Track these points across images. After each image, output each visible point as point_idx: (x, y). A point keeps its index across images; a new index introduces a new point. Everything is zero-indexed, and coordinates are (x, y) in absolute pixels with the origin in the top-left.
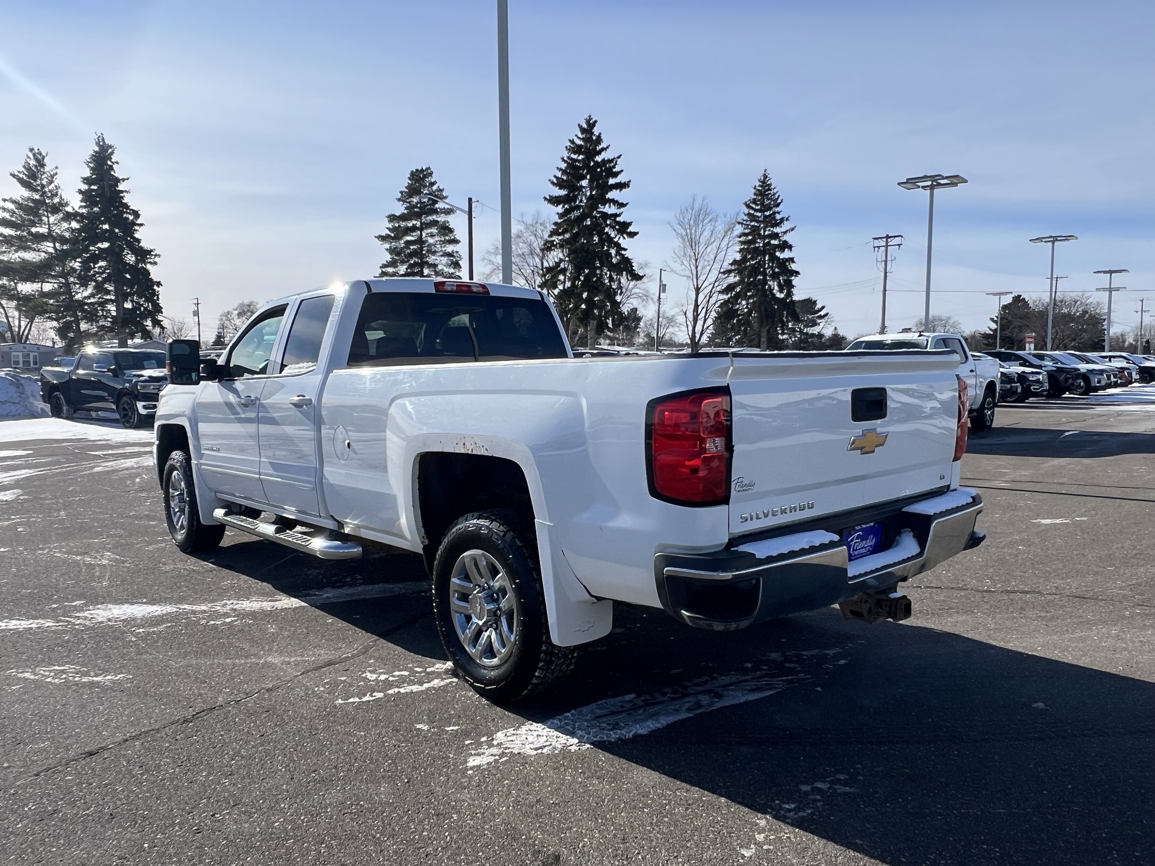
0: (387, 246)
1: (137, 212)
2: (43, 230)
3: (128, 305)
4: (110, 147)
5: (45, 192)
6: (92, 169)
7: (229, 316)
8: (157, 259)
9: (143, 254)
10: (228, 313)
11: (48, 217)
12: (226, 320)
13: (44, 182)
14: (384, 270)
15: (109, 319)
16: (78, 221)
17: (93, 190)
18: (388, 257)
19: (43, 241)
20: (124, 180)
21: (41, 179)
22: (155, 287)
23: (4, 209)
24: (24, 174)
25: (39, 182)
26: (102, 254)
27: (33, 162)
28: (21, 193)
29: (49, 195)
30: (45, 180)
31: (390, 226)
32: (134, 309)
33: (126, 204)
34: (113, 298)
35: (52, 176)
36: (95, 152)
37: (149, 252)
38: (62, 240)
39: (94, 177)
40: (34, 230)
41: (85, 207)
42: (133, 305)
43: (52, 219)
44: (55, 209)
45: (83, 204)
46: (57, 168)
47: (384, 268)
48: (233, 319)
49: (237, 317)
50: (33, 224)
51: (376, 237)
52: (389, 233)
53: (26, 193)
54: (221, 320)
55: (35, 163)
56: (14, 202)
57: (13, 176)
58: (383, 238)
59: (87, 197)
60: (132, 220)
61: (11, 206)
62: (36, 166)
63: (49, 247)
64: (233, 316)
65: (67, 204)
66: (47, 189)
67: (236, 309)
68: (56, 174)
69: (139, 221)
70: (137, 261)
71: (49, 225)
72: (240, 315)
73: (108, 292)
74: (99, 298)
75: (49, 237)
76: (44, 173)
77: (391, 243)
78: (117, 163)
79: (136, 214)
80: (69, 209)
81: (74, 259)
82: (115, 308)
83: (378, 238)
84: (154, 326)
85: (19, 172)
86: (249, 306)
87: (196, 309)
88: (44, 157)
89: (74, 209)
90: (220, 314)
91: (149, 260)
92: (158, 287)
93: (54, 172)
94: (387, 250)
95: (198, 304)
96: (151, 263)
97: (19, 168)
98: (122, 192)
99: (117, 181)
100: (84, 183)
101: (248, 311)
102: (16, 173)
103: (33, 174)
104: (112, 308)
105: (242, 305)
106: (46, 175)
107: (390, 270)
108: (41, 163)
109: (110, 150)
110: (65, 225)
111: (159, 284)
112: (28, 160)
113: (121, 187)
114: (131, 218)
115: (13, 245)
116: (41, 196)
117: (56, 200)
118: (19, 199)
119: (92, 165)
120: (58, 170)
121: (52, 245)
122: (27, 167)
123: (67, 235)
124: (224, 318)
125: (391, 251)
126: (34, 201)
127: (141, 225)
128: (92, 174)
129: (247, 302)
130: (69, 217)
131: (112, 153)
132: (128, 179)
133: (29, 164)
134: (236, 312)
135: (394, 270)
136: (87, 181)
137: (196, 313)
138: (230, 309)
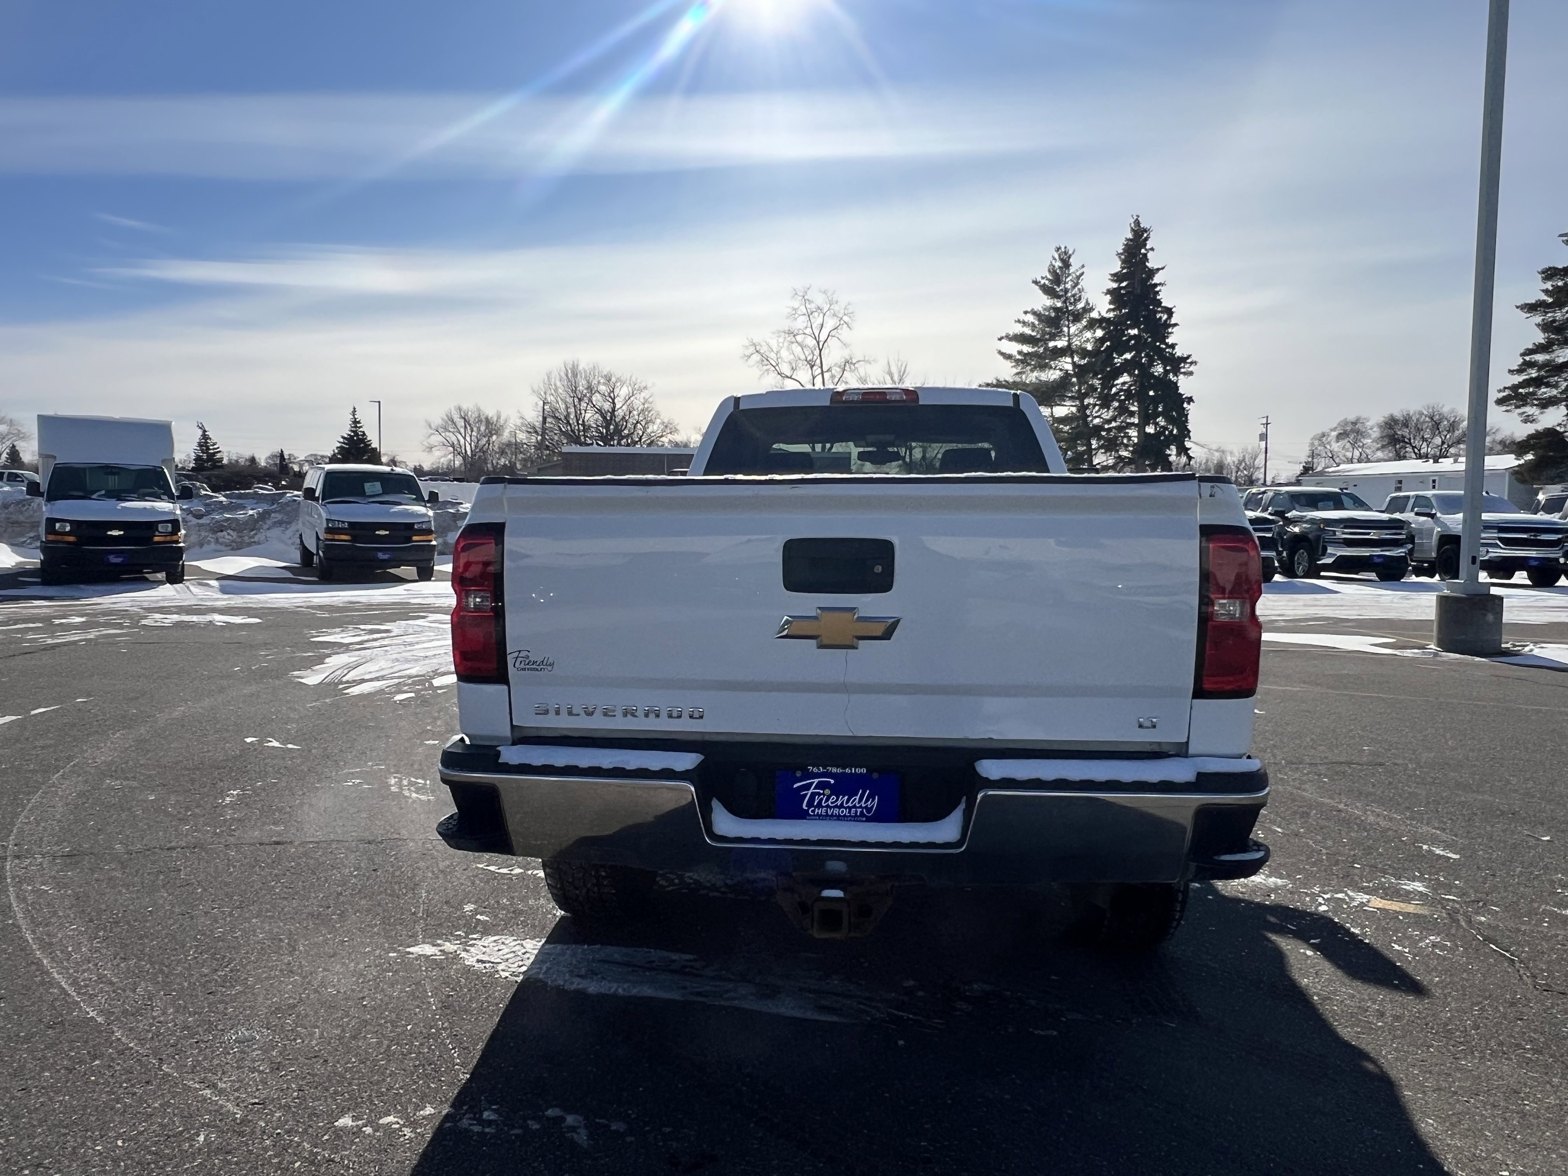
0: (1538, 319)
1: (1171, 309)
2: (1061, 343)
3: (1150, 429)
4: (1145, 231)
5: (1067, 299)
6: (1123, 262)
7: (1324, 439)
8: (1192, 368)
9: (1176, 363)
10: (1323, 435)
11: (1069, 328)
12: (1319, 445)
13: (1068, 286)
14: (1527, 358)
15: (1131, 449)
16: (1103, 329)
17: (1123, 288)
18: (1540, 337)
19: (1061, 357)
20: (1158, 270)
21: (1065, 283)
22: (1185, 405)
23: (1024, 323)
24: (1048, 279)
25: (1062, 287)
26: (1127, 367)
27: (1058, 264)
28: (1043, 302)
29: (1072, 300)
30: (1070, 283)
31: (1549, 285)
32: (1157, 434)
33: (1159, 300)
34: (1136, 421)
35: (1078, 277)
36: (1127, 239)
37: (1184, 359)
38: (1084, 353)
39: (1124, 271)
40: (1051, 344)
41: (1113, 310)
42: (1156, 429)
43: (1073, 329)
44: (1077, 317)
45: (1112, 307)
46: (1083, 266)
47: (1528, 355)
48: (1329, 443)
49: (1334, 440)
50: (1053, 337)
51: (1517, 307)
52: (1545, 298)
53: (1048, 302)
54: (1312, 444)
55: (1060, 265)
56: (1034, 313)
57: (1036, 282)
58: (1531, 308)
59: (1116, 296)
60: (1166, 321)
61: (1030, 318)
62: (1060, 268)
63: (1066, 364)
64: (1329, 439)
65: (1091, 310)
66: (1069, 294)
67: (1334, 430)
68: (1082, 274)
69: (1173, 321)
70: (1166, 372)
71: (1069, 335)
72: (1339, 437)
73: (1132, 414)
74: (1122, 422)
75: (1067, 351)
76: (1069, 275)
77: (1547, 313)
78: (1152, 249)
79: (1169, 312)
80: (1094, 315)
81: (1095, 375)
82: (1136, 434)
83: (1522, 309)
84: (1178, 454)
85: (1043, 278)
86: (1354, 423)
87: (1264, 430)
88: (1069, 257)
89: (1100, 314)
90: (1311, 436)
91: (1182, 370)
92: (1189, 403)
93: (1080, 272)
94: (1538, 325)
95: (1267, 424)
96: (1185, 373)
97: (1043, 274)
98: (1156, 285)
99: (1152, 273)
100: (1112, 280)
101: (1352, 431)
102: (1039, 279)
103: (1057, 279)
104: (1133, 433)
105: (1346, 423)
106: (1070, 278)
107: (1540, 358)
108: (1066, 264)
109: (1145, 235)
110: (1088, 335)
111: (1190, 400)
112: (1054, 262)
113: (1156, 279)
114: (1165, 317)
115: (1029, 364)
116: (1065, 302)
117: (1080, 306)
118: (1041, 309)
119: (1123, 257)
120: (1084, 270)
121: (1069, 360)
122: (1053, 271)
123: (1089, 347)
124: (1316, 443)
125: (1545, 327)
126: (1056, 309)
127: (1176, 325)
128: (1123, 268)
129: (1352, 417)
130: (1093, 324)
131: (1147, 239)
132: (1163, 268)
133: (1054, 266)
134: (1334, 434)
135: (1548, 357)
136: (1117, 277)
137: (1264, 437)
138: (1326, 430)
